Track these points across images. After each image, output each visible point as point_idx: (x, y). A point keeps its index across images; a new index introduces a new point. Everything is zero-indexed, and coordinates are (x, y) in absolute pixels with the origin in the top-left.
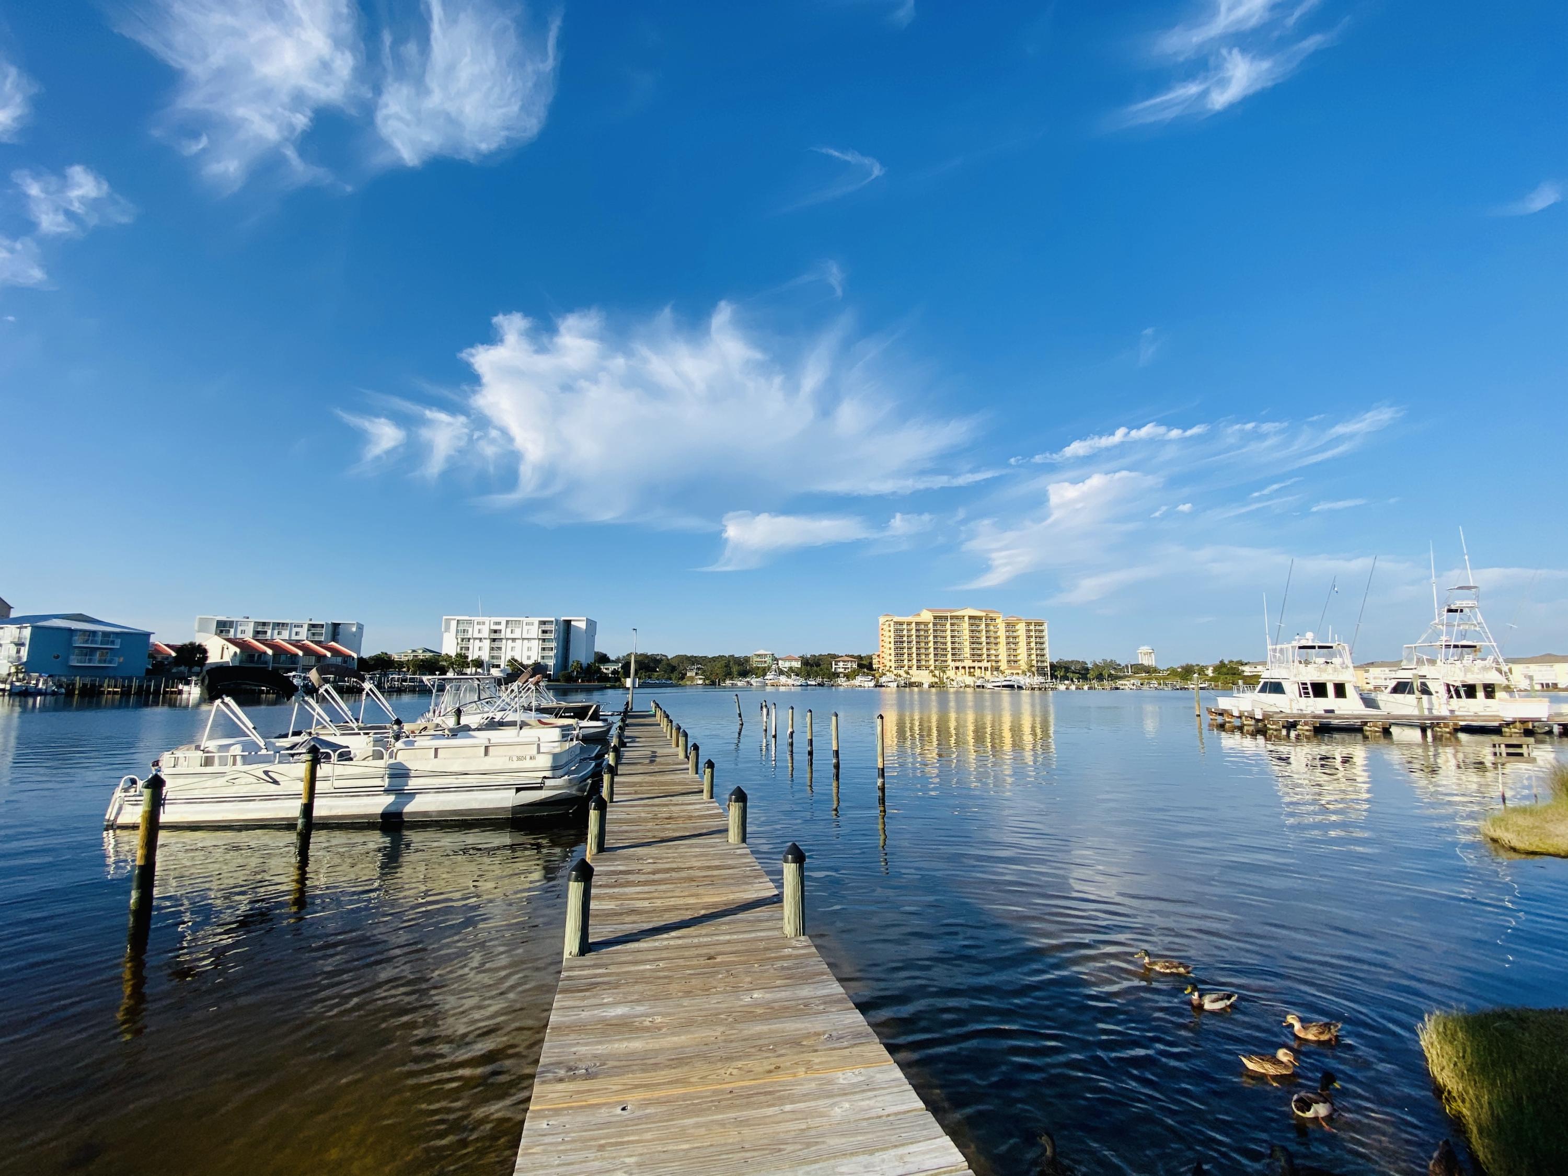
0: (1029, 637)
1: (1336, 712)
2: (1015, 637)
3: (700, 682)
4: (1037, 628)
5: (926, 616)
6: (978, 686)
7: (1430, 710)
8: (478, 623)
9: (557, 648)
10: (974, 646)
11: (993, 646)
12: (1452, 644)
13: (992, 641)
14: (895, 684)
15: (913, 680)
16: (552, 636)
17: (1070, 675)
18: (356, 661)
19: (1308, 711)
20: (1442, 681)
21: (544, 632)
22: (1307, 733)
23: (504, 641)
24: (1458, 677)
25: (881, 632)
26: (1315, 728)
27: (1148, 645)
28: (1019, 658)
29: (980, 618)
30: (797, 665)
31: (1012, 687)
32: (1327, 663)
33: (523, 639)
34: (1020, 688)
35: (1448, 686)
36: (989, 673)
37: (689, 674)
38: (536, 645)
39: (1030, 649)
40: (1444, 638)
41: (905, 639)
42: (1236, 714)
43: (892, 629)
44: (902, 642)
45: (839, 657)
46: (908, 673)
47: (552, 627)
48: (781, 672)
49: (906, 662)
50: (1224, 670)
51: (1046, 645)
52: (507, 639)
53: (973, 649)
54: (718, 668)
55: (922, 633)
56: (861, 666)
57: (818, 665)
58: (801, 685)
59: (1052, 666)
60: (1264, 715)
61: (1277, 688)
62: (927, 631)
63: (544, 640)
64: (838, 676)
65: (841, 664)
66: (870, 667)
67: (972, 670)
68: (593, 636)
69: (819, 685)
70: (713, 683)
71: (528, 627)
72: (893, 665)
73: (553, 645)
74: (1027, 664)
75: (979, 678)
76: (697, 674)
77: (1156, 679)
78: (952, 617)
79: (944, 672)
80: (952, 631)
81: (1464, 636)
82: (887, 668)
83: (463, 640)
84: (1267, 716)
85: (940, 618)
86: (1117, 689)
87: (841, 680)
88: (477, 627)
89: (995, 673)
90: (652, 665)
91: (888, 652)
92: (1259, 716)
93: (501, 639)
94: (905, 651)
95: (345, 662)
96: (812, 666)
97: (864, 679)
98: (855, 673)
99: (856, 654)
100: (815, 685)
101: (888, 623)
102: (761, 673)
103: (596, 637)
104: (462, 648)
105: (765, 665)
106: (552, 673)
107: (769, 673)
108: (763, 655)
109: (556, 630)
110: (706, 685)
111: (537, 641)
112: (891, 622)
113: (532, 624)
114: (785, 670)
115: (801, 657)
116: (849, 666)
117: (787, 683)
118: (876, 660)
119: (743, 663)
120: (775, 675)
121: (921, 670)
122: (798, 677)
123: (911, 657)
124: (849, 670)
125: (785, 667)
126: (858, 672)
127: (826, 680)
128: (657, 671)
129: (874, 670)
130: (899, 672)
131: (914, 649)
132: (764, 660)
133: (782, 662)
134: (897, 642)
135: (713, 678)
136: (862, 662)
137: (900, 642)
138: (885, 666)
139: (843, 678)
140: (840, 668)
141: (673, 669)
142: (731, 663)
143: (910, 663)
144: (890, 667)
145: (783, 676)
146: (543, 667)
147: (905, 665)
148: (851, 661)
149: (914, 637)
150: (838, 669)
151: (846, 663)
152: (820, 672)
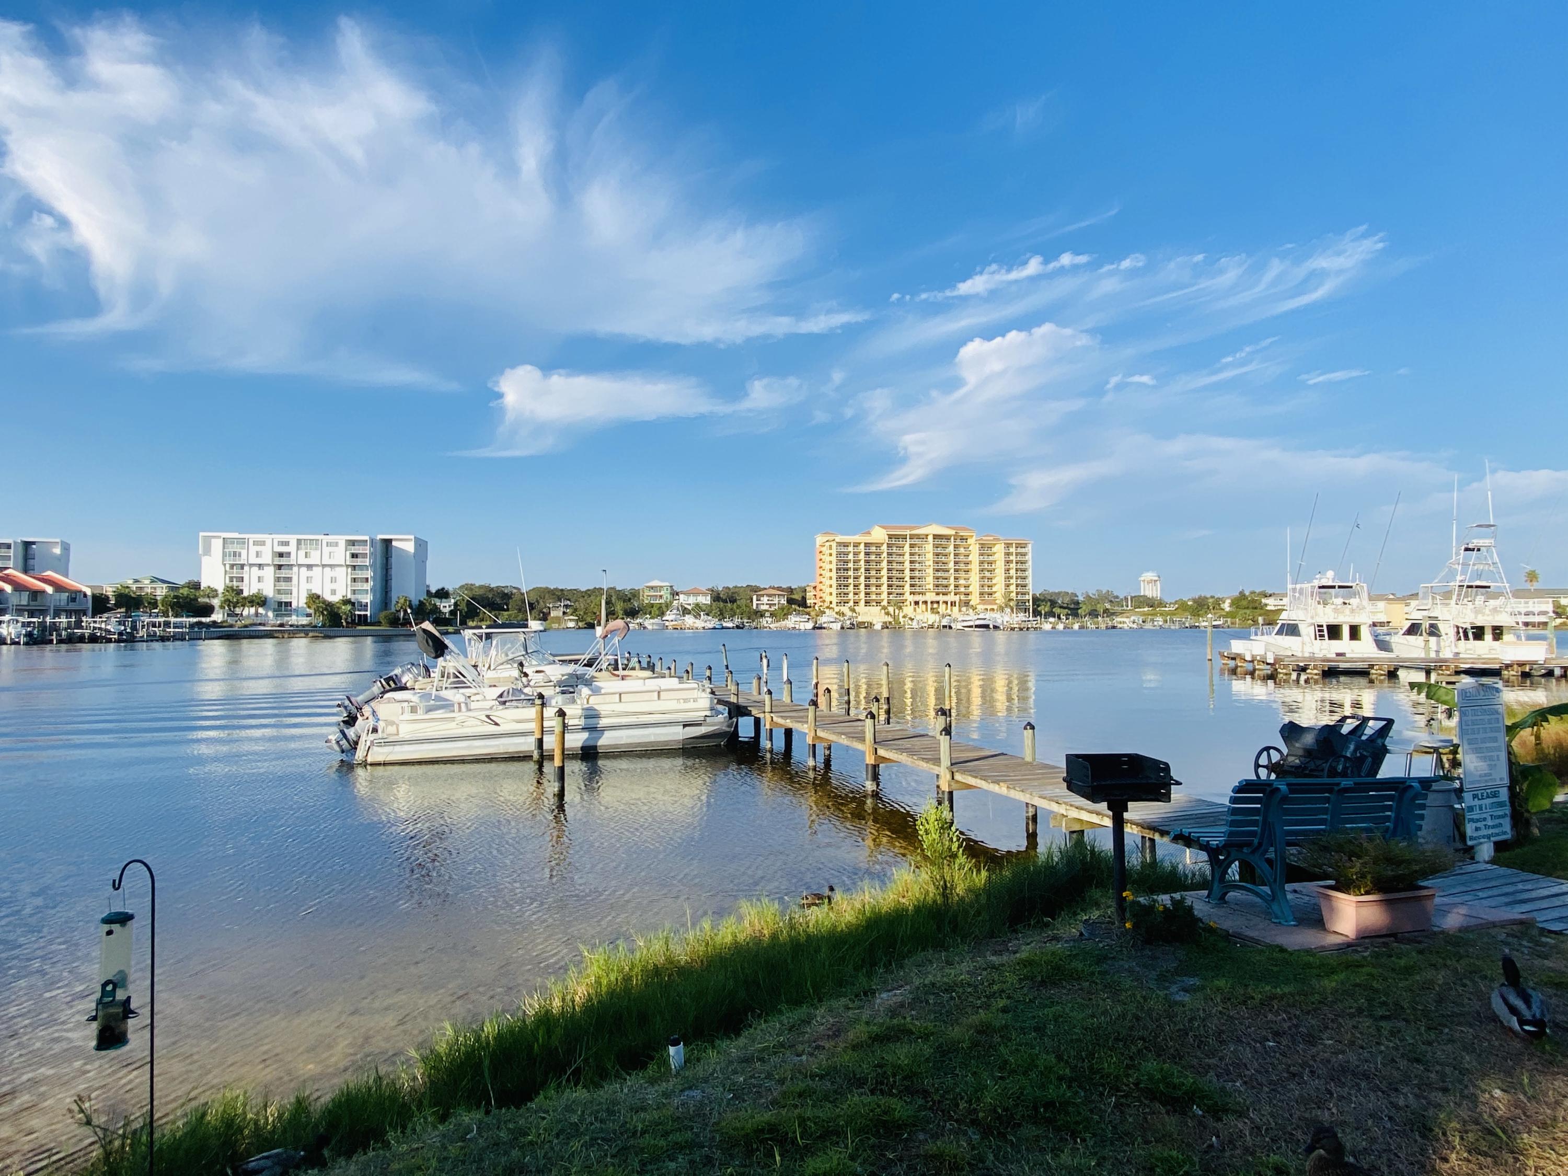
0: (1008, 562)
1: (1347, 656)
2: (990, 563)
3: (572, 624)
4: (1020, 550)
5: (879, 535)
6: (944, 627)
7: (1437, 652)
8: (255, 543)
9: (374, 578)
10: (939, 574)
11: (962, 574)
12: (1466, 584)
13: (962, 566)
14: (839, 625)
15: (860, 619)
16: (366, 562)
17: (1057, 610)
19: (1320, 655)
20: (1452, 623)
21: (354, 556)
22: (1316, 677)
23: (295, 569)
24: (1468, 618)
25: (819, 556)
26: (1323, 671)
27: (1153, 571)
28: (994, 589)
29: (947, 538)
30: (706, 600)
31: (987, 626)
32: (1345, 603)
33: (324, 566)
34: (996, 627)
35: (1458, 627)
36: (956, 609)
37: (553, 614)
38: (343, 575)
39: (1008, 578)
40: (1459, 578)
41: (851, 565)
42: (1248, 658)
43: (834, 552)
44: (847, 570)
45: (760, 590)
46: (853, 611)
47: (367, 550)
48: (685, 611)
49: (851, 596)
50: (1244, 603)
51: (1029, 573)
52: (300, 566)
53: (938, 578)
55: (873, 557)
56: (790, 601)
57: (733, 601)
58: (714, 628)
59: (1036, 600)
60: (1275, 660)
61: (1292, 630)
62: (878, 555)
63: (354, 567)
64: (762, 616)
65: (765, 599)
66: (803, 603)
67: (935, 606)
68: (424, 562)
69: (738, 627)
70: (590, 626)
72: (834, 599)
73: (369, 574)
74: (1005, 597)
75: (944, 616)
76: (564, 613)
77: (1161, 614)
78: (912, 536)
79: (900, 608)
80: (911, 554)
81: (1479, 576)
82: (826, 604)
83: (232, 566)
84: (1278, 660)
85: (897, 537)
86: (1114, 627)
87: (766, 621)
88: (253, 549)
89: (964, 609)
90: (498, 601)
91: (828, 582)
92: (1271, 661)
93: (291, 566)
94: (851, 581)
95: (72, 599)
96: (725, 601)
97: (798, 619)
98: (785, 611)
99: (784, 586)
100: (733, 628)
101: (828, 544)
102: (657, 613)
103: (428, 563)
104: (231, 579)
105: (662, 601)
106: (368, 613)
107: (668, 612)
108: (656, 587)
109: (371, 554)
110: (579, 628)
111: (345, 568)
112: (831, 543)
113: (336, 544)
114: (690, 607)
115: (708, 590)
116: (776, 602)
117: (696, 625)
118: (812, 594)
119: (630, 599)
120: (677, 614)
121: (870, 606)
122: (710, 618)
123: (858, 589)
124: (777, 607)
125: (690, 604)
126: (788, 610)
127: (746, 620)
128: (507, 610)
129: (810, 607)
130: (842, 609)
131: (862, 579)
132: (658, 594)
133: (686, 597)
134: (840, 569)
135: (589, 619)
136: (793, 596)
137: (844, 569)
138: (824, 601)
139: (769, 619)
140: (764, 604)
141: (530, 607)
142: (613, 599)
143: (856, 597)
144: (831, 603)
145: (689, 616)
146: (357, 605)
147: (849, 600)
148: (779, 595)
149: (862, 563)
150: (762, 606)
151: (770, 599)
152: (737, 611)
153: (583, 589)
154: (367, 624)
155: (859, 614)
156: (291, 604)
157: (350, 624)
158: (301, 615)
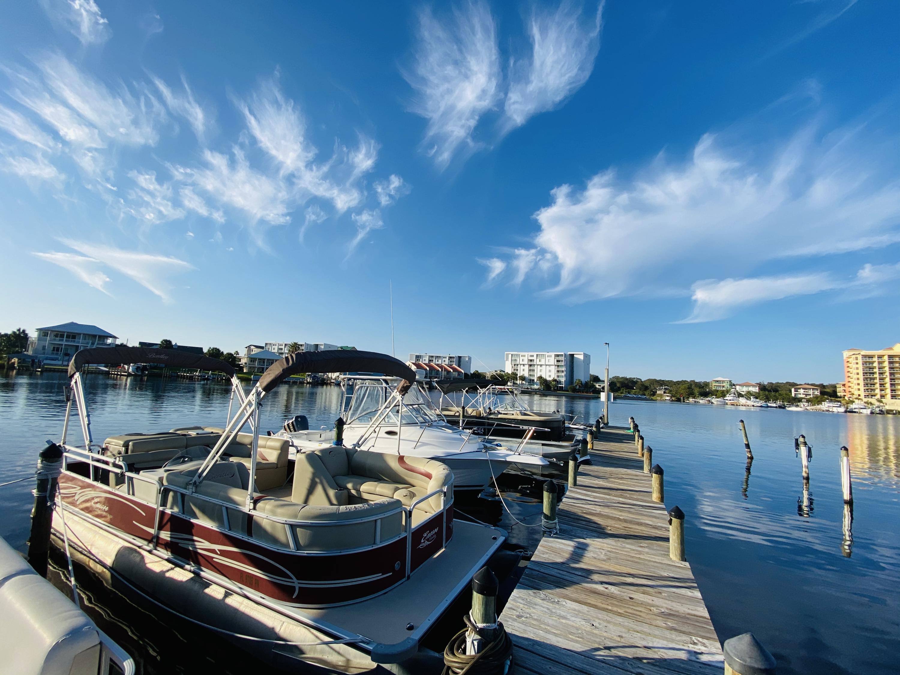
3: (668, 398)
8: (522, 356)
9: (566, 371)
14: (869, 411)
15: (888, 408)
16: (563, 364)
18: (463, 375)
21: (558, 361)
23: (536, 366)
25: (847, 365)
30: (756, 390)
33: (546, 365)
37: (658, 392)
38: (553, 369)
41: (876, 370)
43: (860, 362)
44: (873, 374)
45: (797, 385)
46: (881, 402)
47: (562, 358)
48: (740, 395)
49: (878, 391)
52: (538, 365)
54: (682, 390)
55: (896, 365)
56: (823, 393)
57: (776, 391)
58: (761, 406)
63: (558, 366)
64: (800, 401)
65: (802, 391)
66: (834, 395)
68: (588, 364)
69: (780, 407)
70: (679, 400)
71: (549, 358)
72: (862, 394)
73: (564, 369)
76: (664, 392)
82: (855, 396)
83: (515, 365)
88: (521, 358)
90: (630, 384)
91: (856, 382)
93: (534, 365)
94: (877, 381)
95: (459, 375)
96: (769, 391)
97: (831, 404)
98: (819, 399)
99: (817, 383)
100: (776, 407)
101: (854, 356)
102: (720, 395)
103: (591, 365)
104: (514, 369)
105: (724, 389)
106: (564, 386)
107: (728, 395)
108: (720, 381)
109: (565, 360)
110: (672, 401)
111: (554, 366)
112: (857, 356)
113: (551, 356)
115: (757, 384)
116: (811, 393)
117: (747, 404)
118: (842, 389)
119: (703, 387)
120: (734, 397)
121: (896, 399)
122: (757, 400)
123: (884, 387)
124: (812, 396)
125: (743, 392)
126: (821, 398)
127: (786, 403)
128: (634, 389)
129: (840, 397)
130: (870, 400)
131: (887, 380)
132: (722, 385)
133: (741, 387)
134: (866, 373)
135: (678, 396)
136: (825, 390)
137: (871, 373)
138: (853, 394)
139: (805, 403)
140: (800, 394)
141: (646, 388)
142: (693, 386)
143: (883, 392)
144: (859, 395)
145: (742, 398)
146: (559, 382)
147: (877, 394)
148: (813, 389)
149: (887, 369)
150: (799, 395)
151: (806, 391)
152: (780, 397)
153: (675, 380)
154: (563, 391)
155: (886, 404)
156: (533, 380)
157: (555, 390)
158: (537, 385)
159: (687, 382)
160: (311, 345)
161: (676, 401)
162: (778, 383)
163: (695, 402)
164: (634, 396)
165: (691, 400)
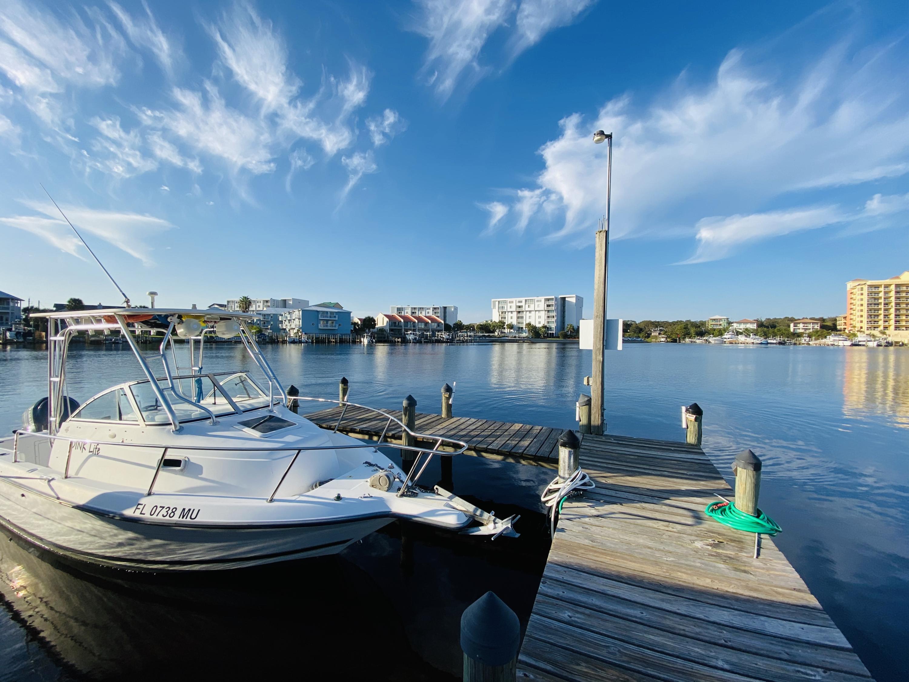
3: (663, 340)
8: (510, 302)
9: (557, 316)
14: (875, 343)
15: (889, 340)
16: (553, 308)
18: (443, 325)
21: (548, 306)
23: (525, 313)
25: (850, 296)
30: (754, 326)
33: (536, 311)
37: (653, 334)
38: (543, 314)
41: (881, 301)
43: (865, 292)
44: (878, 304)
45: (796, 320)
46: (883, 333)
47: (553, 302)
48: (738, 333)
49: (881, 323)
52: (526, 311)
54: (678, 330)
55: (903, 295)
56: (822, 327)
57: (774, 327)
58: (761, 344)
63: (548, 311)
64: (800, 336)
65: (801, 326)
66: (835, 328)
68: (581, 307)
69: (780, 343)
70: (674, 341)
71: (539, 303)
72: (865, 325)
73: (554, 314)
76: (659, 334)
82: (857, 329)
83: (502, 313)
87: (804, 340)
88: (509, 305)
91: (859, 314)
93: (523, 311)
94: (882, 312)
95: (438, 326)
96: (768, 327)
97: (836, 338)
98: (819, 333)
99: (817, 317)
100: (776, 344)
101: (860, 287)
102: (718, 334)
104: (502, 318)
105: (721, 327)
106: (554, 332)
107: (726, 333)
108: (717, 319)
109: (556, 304)
110: (668, 342)
111: (544, 312)
112: (863, 286)
113: (541, 301)
114: (741, 331)
115: (755, 320)
116: (811, 327)
117: (747, 341)
118: (842, 322)
119: (699, 326)
120: (732, 335)
121: (900, 330)
122: (757, 337)
123: (889, 318)
124: (811, 330)
125: (741, 329)
126: (822, 332)
127: (786, 339)
128: (629, 332)
129: (840, 330)
130: (873, 332)
131: (892, 311)
132: (719, 323)
133: (738, 325)
134: (871, 304)
135: (674, 337)
136: (825, 324)
137: (875, 304)
138: (855, 327)
139: (806, 338)
140: (800, 329)
141: (641, 330)
142: (689, 326)
143: (887, 324)
144: (861, 328)
145: (741, 336)
146: (548, 329)
147: (880, 326)
148: (813, 323)
149: (893, 299)
150: (798, 330)
151: (806, 325)
152: (778, 333)
153: (671, 321)
154: (553, 337)
155: (889, 336)
156: (522, 328)
157: (545, 337)
158: (526, 333)
159: (682, 323)
160: (278, 301)
161: (671, 342)
162: (775, 319)
163: (692, 342)
164: (629, 339)
165: (687, 340)
